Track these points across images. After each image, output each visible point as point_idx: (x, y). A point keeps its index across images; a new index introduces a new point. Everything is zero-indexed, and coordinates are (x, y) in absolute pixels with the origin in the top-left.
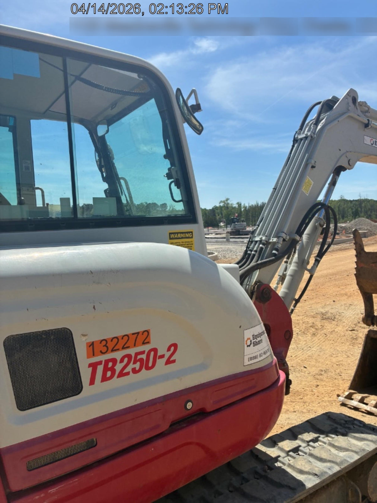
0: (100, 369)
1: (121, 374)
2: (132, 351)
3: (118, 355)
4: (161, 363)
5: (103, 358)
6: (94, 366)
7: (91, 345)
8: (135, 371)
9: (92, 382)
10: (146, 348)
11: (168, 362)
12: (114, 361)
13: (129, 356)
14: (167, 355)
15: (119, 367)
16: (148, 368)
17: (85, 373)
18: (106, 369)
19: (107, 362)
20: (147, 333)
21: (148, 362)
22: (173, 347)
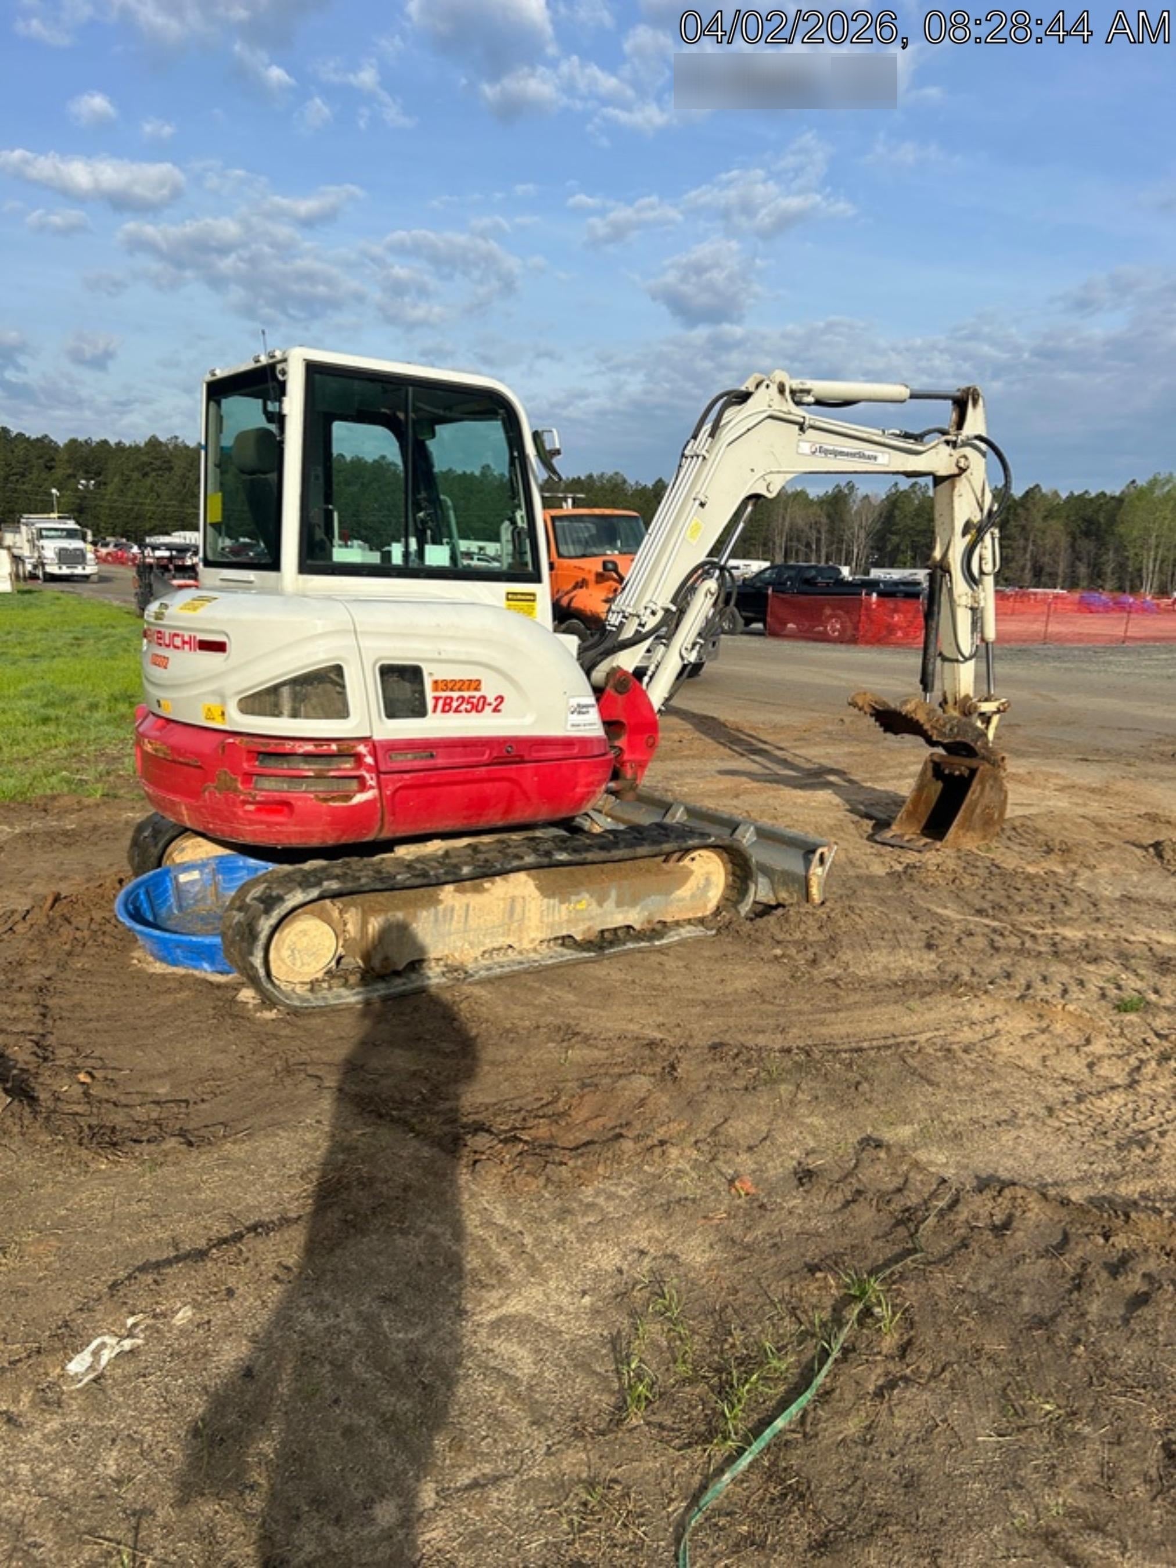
0: (441, 703)
1: (457, 711)
2: (466, 694)
3: (455, 695)
4: (488, 709)
5: (444, 694)
6: (437, 699)
7: (436, 682)
8: (467, 711)
9: (434, 711)
10: (477, 694)
11: (495, 710)
12: (451, 698)
13: (463, 698)
14: (495, 704)
15: (455, 704)
16: (478, 711)
17: (430, 703)
18: (445, 705)
19: (446, 698)
20: (479, 682)
21: (477, 706)
22: (501, 699)
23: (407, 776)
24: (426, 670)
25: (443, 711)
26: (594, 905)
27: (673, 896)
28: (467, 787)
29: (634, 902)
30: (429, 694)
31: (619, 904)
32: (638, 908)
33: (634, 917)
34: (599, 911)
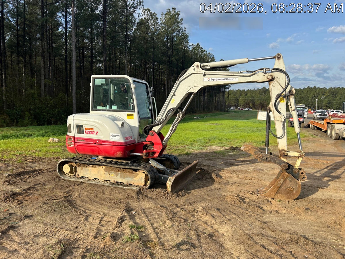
0: (86, 132)
1: (89, 133)
2: (91, 131)
3: (89, 131)
4: (95, 134)
6: (86, 131)
7: (85, 128)
8: (91, 134)
10: (93, 131)
11: (96, 134)
14: (96, 133)
15: (89, 132)
17: (84, 132)
18: (87, 132)
20: (93, 129)
21: (93, 133)
22: (97, 132)
23: (79, 143)
24: (84, 126)
25: (87, 133)
26: (115, 176)
27: (133, 179)
28: (90, 147)
29: (124, 177)
30: (84, 130)
31: (121, 177)
32: (125, 179)
33: (124, 181)
34: (116, 177)
